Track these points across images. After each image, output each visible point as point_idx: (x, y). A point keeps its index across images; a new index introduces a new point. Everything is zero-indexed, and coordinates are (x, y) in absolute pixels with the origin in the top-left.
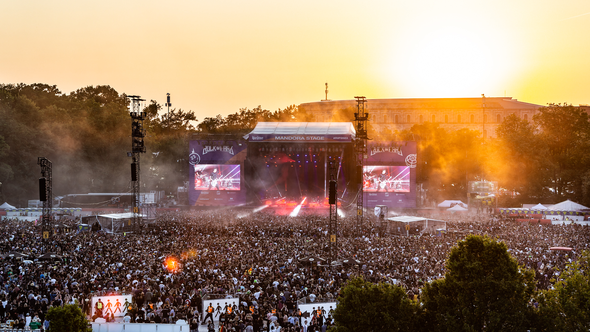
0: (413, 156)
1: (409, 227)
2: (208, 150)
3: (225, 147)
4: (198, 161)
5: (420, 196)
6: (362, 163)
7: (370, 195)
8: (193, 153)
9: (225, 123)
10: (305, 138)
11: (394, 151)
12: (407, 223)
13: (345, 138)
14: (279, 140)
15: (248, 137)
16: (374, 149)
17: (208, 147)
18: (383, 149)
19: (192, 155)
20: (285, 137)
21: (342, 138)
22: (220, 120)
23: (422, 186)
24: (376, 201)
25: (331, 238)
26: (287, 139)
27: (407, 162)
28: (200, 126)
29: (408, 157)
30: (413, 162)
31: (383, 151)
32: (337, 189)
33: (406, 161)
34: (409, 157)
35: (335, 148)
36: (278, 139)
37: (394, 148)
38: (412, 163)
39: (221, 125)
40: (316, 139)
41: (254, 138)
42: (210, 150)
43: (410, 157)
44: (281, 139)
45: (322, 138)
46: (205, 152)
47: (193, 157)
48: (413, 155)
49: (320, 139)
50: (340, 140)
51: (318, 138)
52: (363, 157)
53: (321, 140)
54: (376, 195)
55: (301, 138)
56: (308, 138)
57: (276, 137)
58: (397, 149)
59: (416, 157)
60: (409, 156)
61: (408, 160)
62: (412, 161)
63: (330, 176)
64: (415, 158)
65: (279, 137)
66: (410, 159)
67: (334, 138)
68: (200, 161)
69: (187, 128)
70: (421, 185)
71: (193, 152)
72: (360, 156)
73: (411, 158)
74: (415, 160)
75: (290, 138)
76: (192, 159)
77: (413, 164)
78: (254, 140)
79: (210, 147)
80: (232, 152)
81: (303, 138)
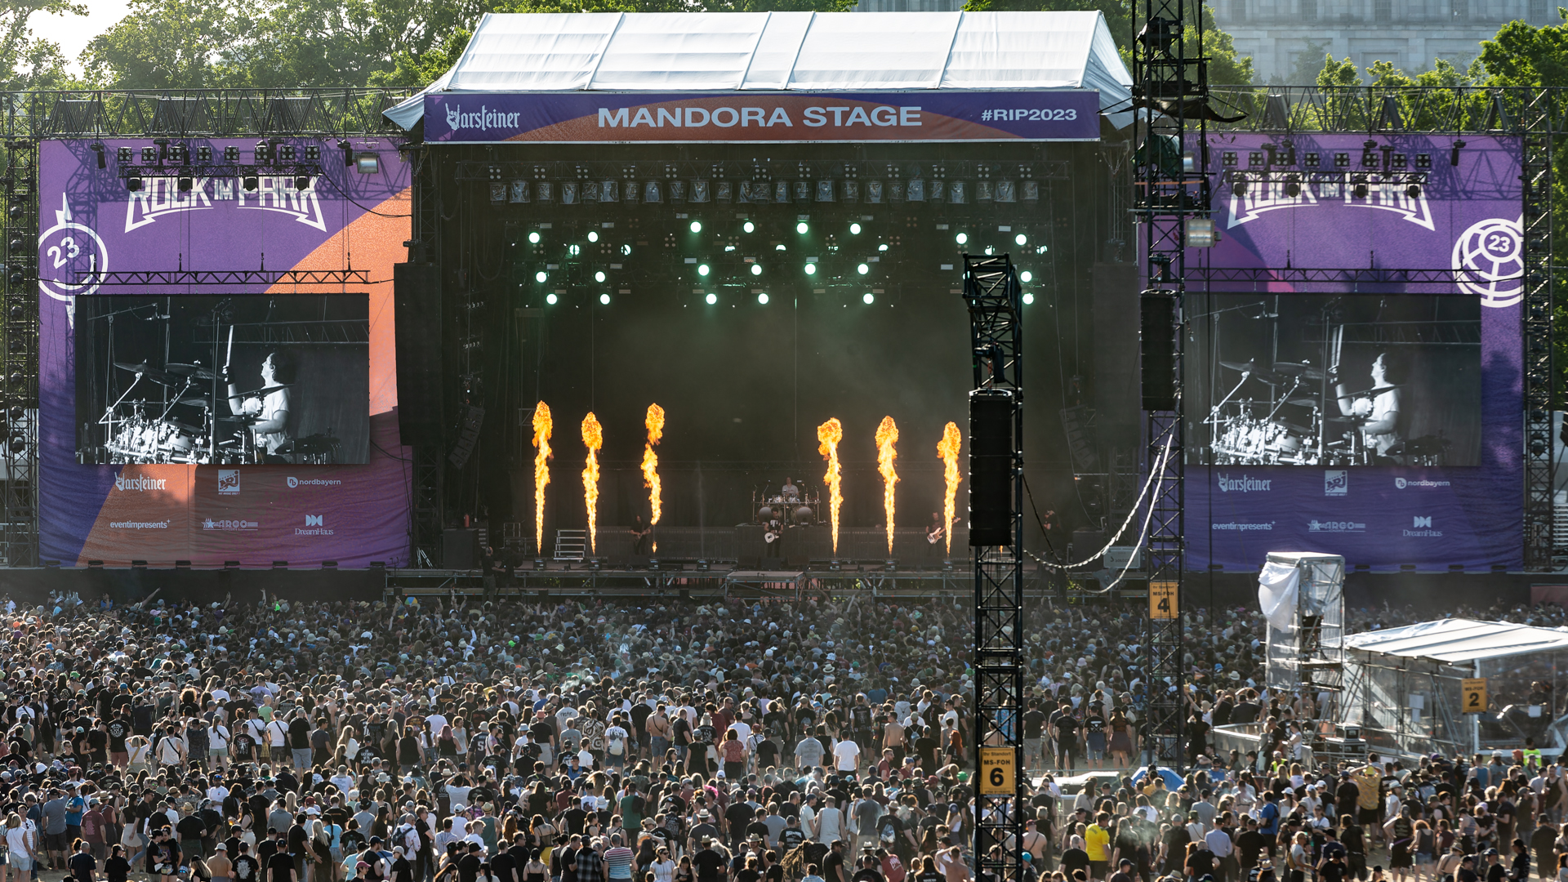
0: (1501, 234)
1: (1482, 695)
2: (161, 200)
3: (269, 184)
4: (97, 273)
5: (1550, 492)
6: (1174, 269)
7: (1225, 485)
8: (61, 225)
9: (266, 26)
10: (797, 115)
11: (1376, 198)
12: (1471, 664)
13: (1058, 115)
14: (620, 132)
15: (421, 112)
16: (1251, 187)
17: (162, 184)
18: (1304, 187)
19: (55, 239)
20: (662, 112)
21: (1037, 115)
22: (232, 11)
23: (1558, 426)
24: (1266, 526)
25: (987, 770)
26: (677, 123)
27: (1466, 270)
28: (103, 47)
29: (1466, 236)
30: (1504, 268)
31: (1305, 199)
32: (1019, 446)
33: (1456, 265)
34: (1475, 238)
35: (994, 182)
36: (614, 123)
37: (1376, 182)
38: (1494, 276)
39: (239, 43)
40: (864, 119)
41: (455, 120)
42: (173, 205)
43: (1484, 234)
44: (637, 121)
45: (907, 116)
46: (138, 216)
47: (66, 251)
48: (1503, 224)
49: (893, 121)
50: (1023, 127)
51: (881, 116)
52: (1182, 237)
53: (899, 130)
54: (1263, 485)
55: (767, 118)
56: (814, 116)
57: (604, 113)
58: (1397, 182)
59: (1519, 241)
60: (1475, 229)
61: (1468, 260)
62: (1497, 261)
63: (977, 357)
64: (1512, 245)
65: (624, 112)
66: (1481, 249)
67: (986, 115)
68: (110, 273)
69: (21, 61)
70: (1551, 422)
71: (63, 217)
72: (1167, 226)
73: (1488, 241)
74: (1515, 256)
75: (697, 117)
76: (58, 264)
77: (1501, 286)
78: (461, 133)
79: (173, 184)
80: (312, 216)
81: (782, 116)
